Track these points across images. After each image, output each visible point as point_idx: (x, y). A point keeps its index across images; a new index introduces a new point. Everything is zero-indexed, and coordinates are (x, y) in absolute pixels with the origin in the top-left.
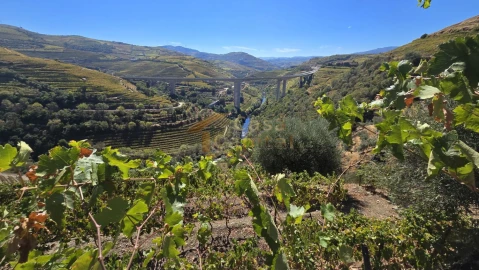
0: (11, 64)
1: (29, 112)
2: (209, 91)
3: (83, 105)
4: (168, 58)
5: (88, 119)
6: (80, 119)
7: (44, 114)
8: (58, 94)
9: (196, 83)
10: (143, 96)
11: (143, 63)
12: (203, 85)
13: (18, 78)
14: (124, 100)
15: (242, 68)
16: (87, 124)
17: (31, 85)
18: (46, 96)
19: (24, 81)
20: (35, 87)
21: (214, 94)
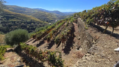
0: (13, 14)
1: (21, 25)
2: (53, 20)
3: (32, 23)
4: (41, 12)
5: (34, 26)
6: (32, 26)
7: (25, 25)
8: (26, 21)
9: (50, 19)
10: (43, 22)
11: (35, 14)
12: (52, 19)
13: (16, 18)
14: (40, 22)
15: (58, 15)
16: (34, 27)
17: (19, 19)
18: (24, 22)
19: (17, 18)
20: (20, 20)
21: (54, 21)
